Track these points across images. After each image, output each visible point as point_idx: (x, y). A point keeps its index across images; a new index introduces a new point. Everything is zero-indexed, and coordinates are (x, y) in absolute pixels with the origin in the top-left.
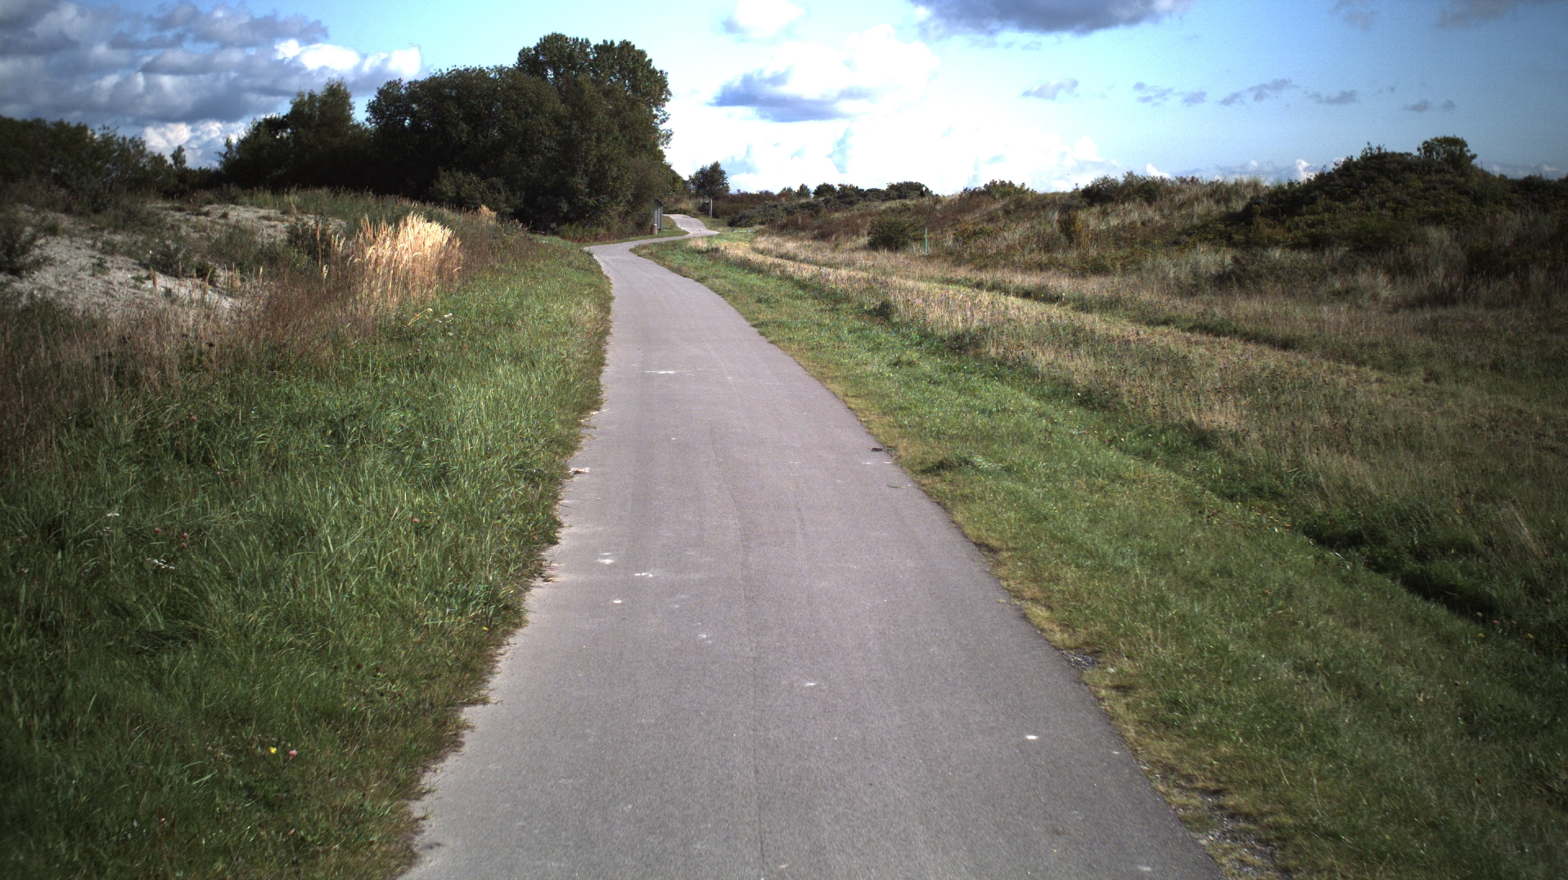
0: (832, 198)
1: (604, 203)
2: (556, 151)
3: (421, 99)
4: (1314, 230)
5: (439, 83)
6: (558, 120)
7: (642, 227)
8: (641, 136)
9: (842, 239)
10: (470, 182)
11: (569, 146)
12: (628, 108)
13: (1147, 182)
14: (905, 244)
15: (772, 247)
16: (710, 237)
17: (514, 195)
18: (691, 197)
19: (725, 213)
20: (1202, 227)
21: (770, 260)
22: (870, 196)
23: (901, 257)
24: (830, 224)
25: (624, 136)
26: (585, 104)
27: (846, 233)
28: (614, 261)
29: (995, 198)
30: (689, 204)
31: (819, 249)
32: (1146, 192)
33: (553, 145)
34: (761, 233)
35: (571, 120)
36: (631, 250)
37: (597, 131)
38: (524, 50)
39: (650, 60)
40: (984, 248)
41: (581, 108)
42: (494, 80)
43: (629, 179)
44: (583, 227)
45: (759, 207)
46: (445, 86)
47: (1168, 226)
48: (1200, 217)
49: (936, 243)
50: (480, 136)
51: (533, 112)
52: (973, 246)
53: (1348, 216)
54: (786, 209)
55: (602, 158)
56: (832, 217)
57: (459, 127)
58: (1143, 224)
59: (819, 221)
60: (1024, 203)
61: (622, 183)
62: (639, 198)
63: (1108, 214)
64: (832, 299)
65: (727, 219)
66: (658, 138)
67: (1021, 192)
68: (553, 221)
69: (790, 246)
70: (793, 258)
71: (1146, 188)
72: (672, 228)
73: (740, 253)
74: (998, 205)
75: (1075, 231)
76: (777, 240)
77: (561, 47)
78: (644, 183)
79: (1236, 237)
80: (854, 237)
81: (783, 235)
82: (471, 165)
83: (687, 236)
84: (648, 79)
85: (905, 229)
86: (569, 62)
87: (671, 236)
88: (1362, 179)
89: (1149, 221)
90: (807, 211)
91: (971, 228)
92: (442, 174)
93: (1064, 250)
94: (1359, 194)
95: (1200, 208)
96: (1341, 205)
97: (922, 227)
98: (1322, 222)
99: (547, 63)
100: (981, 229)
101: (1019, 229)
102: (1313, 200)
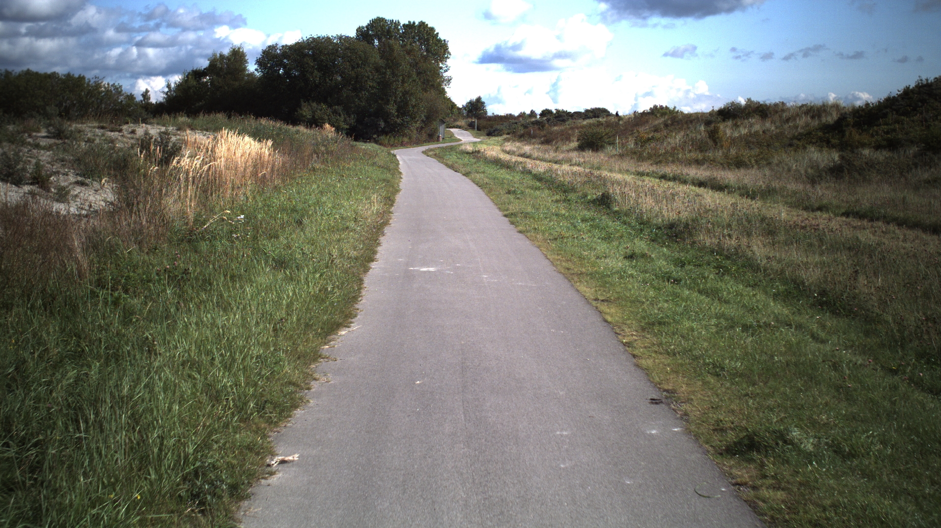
0: (551, 117)
1: (407, 122)
2: (376, 88)
3: (290, 57)
5: (301, 46)
6: (377, 69)
7: (432, 137)
8: (431, 79)
9: (560, 143)
10: (322, 109)
11: (385, 86)
12: (422, 61)
13: (761, 105)
14: (602, 147)
15: (515, 149)
16: (475, 143)
17: (350, 117)
18: (464, 118)
19: (484, 127)
20: (806, 134)
21: (514, 159)
22: (575, 116)
23: (601, 155)
24: (551, 134)
25: (420, 79)
26: (395, 59)
27: (562, 140)
28: (410, 160)
29: (656, 116)
30: (462, 122)
31: (546, 151)
33: (375, 85)
34: (508, 140)
35: (385, 69)
36: (423, 152)
37: (402, 75)
38: (359, 28)
39: (438, 33)
40: (656, 149)
41: (392, 61)
42: (337, 44)
43: (423, 106)
44: (394, 137)
45: (505, 124)
46: (304, 48)
47: (782, 134)
48: (803, 128)
49: (623, 145)
50: (328, 80)
51: (362, 64)
52: (649, 148)
53: (915, 126)
54: (522, 125)
55: (405, 93)
56: (552, 130)
57: (314, 74)
59: (544, 132)
60: (677, 119)
61: (418, 109)
62: (429, 119)
63: (738, 126)
64: (563, 189)
65: (486, 131)
66: (443, 82)
67: (675, 112)
68: (375, 133)
69: (527, 149)
70: (529, 157)
71: (760, 109)
72: (452, 137)
73: (494, 153)
74: (660, 121)
76: (518, 144)
77: (383, 25)
78: (433, 109)
79: (833, 141)
80: (567, 142)
81: (522, 141)
82: (323, 98)
83: (460, 142)
84: (436, 45)
85: (602, 137)
86: (388, 35)
87: (450, 142)
88: (918, 101)
89: (768, 130)
90: (536, 126)
91: (645, 136)
92: (303, 103)
93: (713, 150)
94: (917, 111)
95: (801, 122)
96: (906, 118)
97: (614, 135)
98: (894, 131)
99: (374, 35)
100: (651, 137)
101: (678, 136)
102: (885, 115)
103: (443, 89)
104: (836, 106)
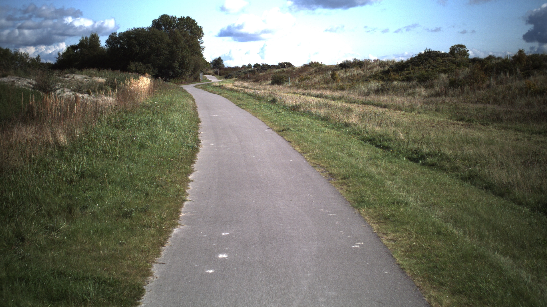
0: (259, 68)
1: (184, 71)
2: (168, 54)
3: (123, 38)
4: (408, 75)
5: (129, 33)
6: (168, 45)
7: (196, 79)
8: (196, 49)
10: (140, 65)
11: (172, 53)
12: (191, 40)
13: (360, 61)
14: (283, 83)
15: (240, 85)
16: (219, 82)
17: (155, 69)
18: (211, 69)
19: (223, 74)
20: (375, 75)
21: (239, 88)
22: (272, 67)
23: (281, 87)
24: (259, 77)
25: (190, 49)
26: (177, 39)
27: (264, 80)
28: (191, 90)
29: (312, 67)
30: (211, 71)
31: (255, 85)
32: (360, 65)
33: (167, 53)
34: (236, 80)
35: (173, 45)
36: (194, 87)
37: (181, 48)
38: (154, 20)
39: (197, 23)
40: (307, 84)
41: (176, 41)
43: (192, 63)
44: (178, 79)
45: (235, 72)
46: (131, 34)
47: (365, 75)
48: (375, 72)
49: (293, 82)
50: (143, 50)
51: (160, 42)
52: (304, 83)
53: (420, 71)
54: (244, 72)
55: (183, 57)
56: (259, 75)
57: (136, 47)
58: (357, 75)
59: (255, 76)
60: (321, 69)
61: (190, 65)
62: (195, 70)
63: (347, 72)
64: (259, 98)
65: (224, 76)
66: (201, 49)
67: (321, 65)
68: (168, 78)
69: (246, 84)
70: (247, 88)
71: (360, 63)
72: (206, 79)
73: (230, 87)
74: (313, 70)
75: (335, 77)
76: (241, 82)
77: (167, 19)
78: (197, 65)
79: (385, 78)
80: (267, 81)
81: (243, 81)
82: (140, 60)
83: (212, 82)
84: (196, 29)
85: (282, 78)
86: (170, 24)
87: (206, 82)
88: (424, 59)
89: (359, 74)
90: (251, 73)
91: (304, 77)
92: (131, 63)
93: (332, 83)
94: (422, 64)
95: (375, 69)
96: (417, 67)
97: (288, 77)
98: (411, 73)
99: (162, 24)
100: (307, 78)
101: (319, 77)
102: (409, 66)
103: (202, 54)
104: (393, 62)
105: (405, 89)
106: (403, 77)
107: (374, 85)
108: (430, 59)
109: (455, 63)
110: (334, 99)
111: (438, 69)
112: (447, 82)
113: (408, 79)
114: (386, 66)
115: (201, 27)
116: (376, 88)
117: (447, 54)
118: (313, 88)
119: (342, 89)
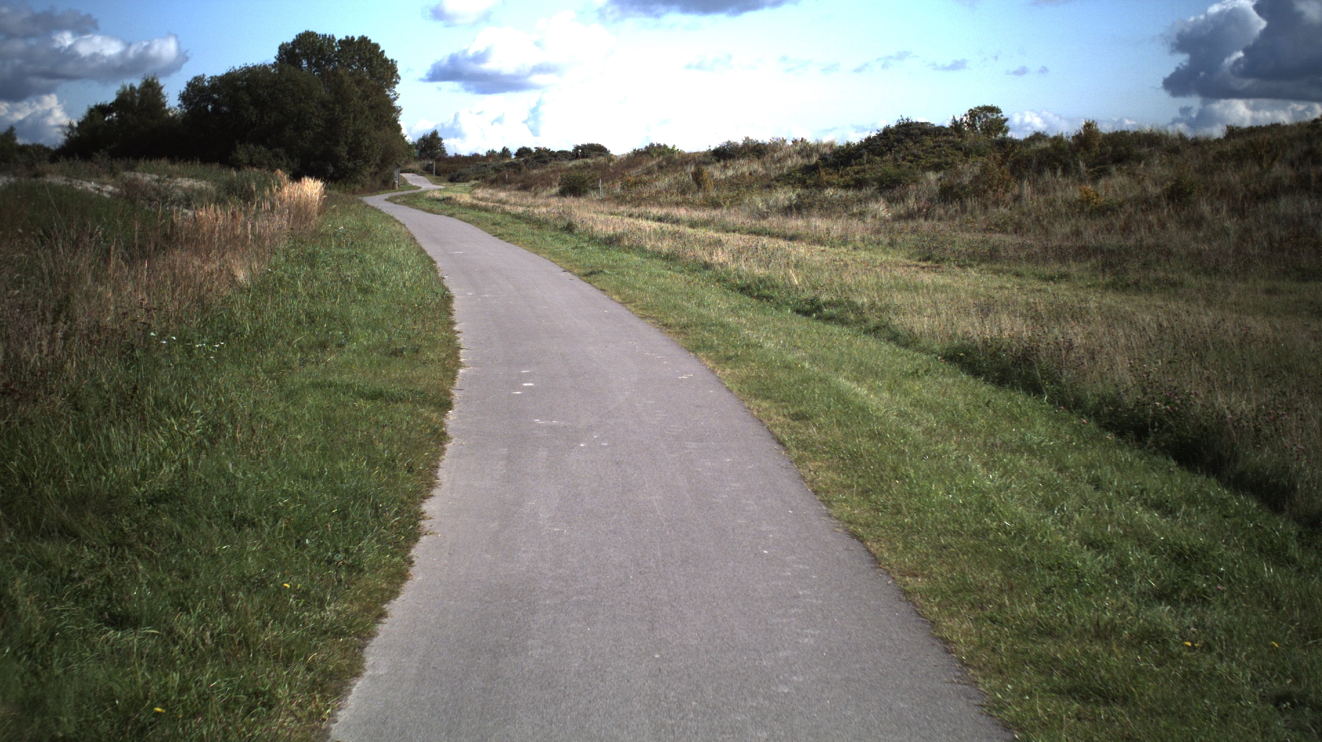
0: (530, 158)
1: (360, 166)
2: (322, 127)
3: (220, 90)
4: (857, 176)
5: (233, 77)
6: (324, 104)
7: (387, 184)
9: (540, 189)
10: (259, 152)
11: (332, 124)
12: (374, 94)
14: (585, 192)
15: (488, 196)
16: (440, 190)
17: (293, 161)
18: (416, 159)
19: (445, 172)
20: (788, 175)
21: (490, 204)
22: (559, 157)
23: (582, 200)
24: (530, 178)
25: (372, 115)
26: (344, 92)
27: (542, 185)
29: (652, 156)
30: (416, 165)
31: (524, 196)
32: (757, 151)
33: (321, 122)
34: (478, 186)
35: (334, 104)
36: (386, 200)
37: (354, 111)
38: (283, 45)
39: (383, 52)
40: (640, 193)
41: (341, 95)
43: (378, 147)
44: (345, 184)
45: (471, 167)
46: (238, 80)
47: (767, 175)
48: (788, 168)
49: (609, 190)
50: (265, 117)
51: (304, 98)
52: (633, 193)
53: (885, 166)
54: (494, 168)
55: (357, 133)
56: (531, 173)
57: (249, 111)
58: (750, 174)
59: (522, 177)
60: (673, 160)
61: (373, 151)
62: (384, 162)
63: (727, 168)
64: (540, 224)
65: (448, 177)
67: (672, 151)
69: (502, 195)
72: (408, 184)
73: (467, 200)
74: (654, 162)
75: (702, 180)
76: (490, 191)
77: (313, 41)
78: (388, 150)
79: (807, 182)
80: (549, 188)
81: (494, 188)
82: (260, 139)
83: (422, 189)
84: (382, 66)
85: (585, 181)
86: (319, 54)
87: (410, 189)
88: (894, 141)
89: (755, 172)
90: (510, 169)
91: (633, 179)
92: (238, 146)
93: (694, 193)
94: (891, 151)
95: (790, 162)
96: (878, 158)
97: (598, 180)
98: (864, 171)
99: (302, 55)
100: (640, 182)
101: (666, 180)
102: (861, 156)
104: (831, 145)
105: (846, 204)
106: (848, 178)
107: (784, 195)
108: (908, 140)
109: (961, 149)
110: (693, 225)
111: (923, 162)
112: (936, 189)
113: (859, 184)
114: (814, 154)
115: (392, 60)
116: (787, 203)
117: (946, 129)
118: (651, 202)
119: (716, 205)
